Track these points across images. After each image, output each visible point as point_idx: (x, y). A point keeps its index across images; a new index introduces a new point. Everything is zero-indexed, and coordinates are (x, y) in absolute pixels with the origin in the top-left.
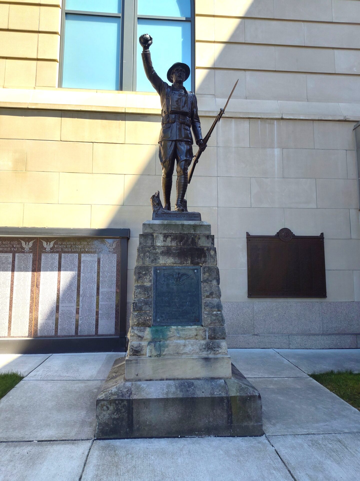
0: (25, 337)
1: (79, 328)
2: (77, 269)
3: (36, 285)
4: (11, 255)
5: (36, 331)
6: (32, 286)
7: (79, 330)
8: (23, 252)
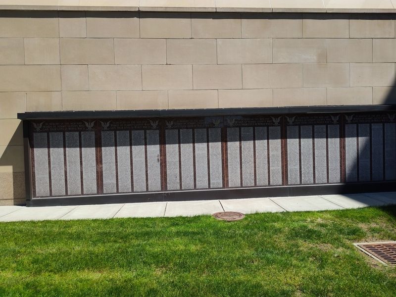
0: (338, 183)
1: (373, 176)
2: (369, 135)
3: (343, 147)
4: (325, 126)
5: (345, 178)
6: (341, 148)
7: (373, 177)
8: (333, 124)
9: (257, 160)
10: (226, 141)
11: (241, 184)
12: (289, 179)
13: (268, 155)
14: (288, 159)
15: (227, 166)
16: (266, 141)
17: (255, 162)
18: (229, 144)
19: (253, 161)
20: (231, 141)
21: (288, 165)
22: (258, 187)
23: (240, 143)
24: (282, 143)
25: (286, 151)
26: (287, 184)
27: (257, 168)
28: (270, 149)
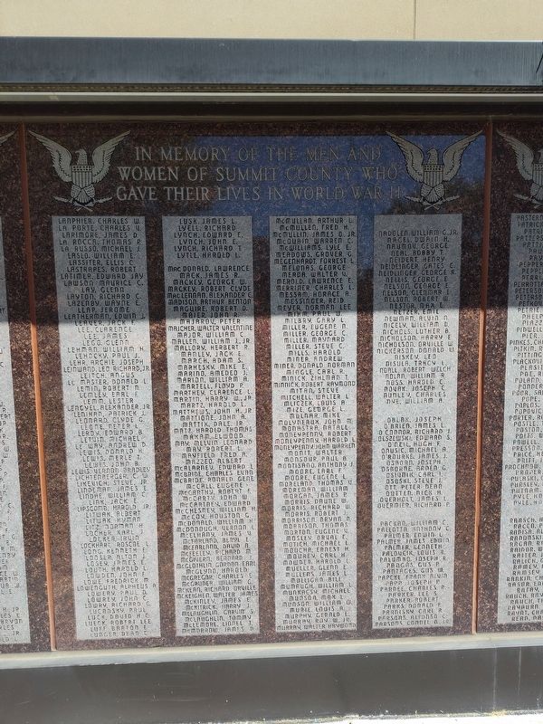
9: (279, 456)
10: (49, 319)
11: (167, 617)
12: (503, 588)
13: (364, 421)
14: (508, 456)
15: (59, 497)
16: (351, 319)
17: (265, 474)
18: (71, 336)
19: (250, 460)
20: (87, 314)
21: (506, 494)
22: (284, 638)
23: (158, 337)
24: (466, 342)
25: (496, 397)
26: (489, 624)
27: (278, 515)
28: (379, 381)
